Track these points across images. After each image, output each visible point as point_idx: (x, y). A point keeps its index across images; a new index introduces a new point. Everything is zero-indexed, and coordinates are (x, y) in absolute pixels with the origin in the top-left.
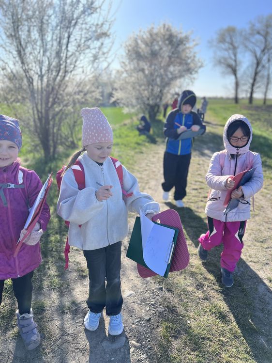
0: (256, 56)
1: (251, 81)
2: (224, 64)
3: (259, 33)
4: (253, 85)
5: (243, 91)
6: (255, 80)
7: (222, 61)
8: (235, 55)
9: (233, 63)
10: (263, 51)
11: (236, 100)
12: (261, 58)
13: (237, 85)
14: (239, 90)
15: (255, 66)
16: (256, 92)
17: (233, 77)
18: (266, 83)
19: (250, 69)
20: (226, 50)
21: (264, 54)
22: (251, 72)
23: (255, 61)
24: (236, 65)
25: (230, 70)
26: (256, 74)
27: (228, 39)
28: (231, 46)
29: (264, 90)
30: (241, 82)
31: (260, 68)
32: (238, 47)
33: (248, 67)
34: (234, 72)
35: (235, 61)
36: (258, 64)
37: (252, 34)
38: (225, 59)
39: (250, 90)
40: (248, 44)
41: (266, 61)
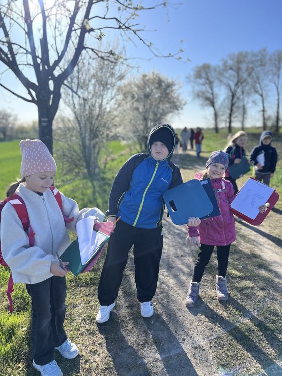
0: (231, 90)
1: (229, 112)
2: (202, 97)
3: (231, 69)
4: (231, 115)
5: (221, 121)
6: (232, 110)
7: (200, 94)
8: (212, 90)
9: (211, 96)
10: (237, 84)
11: (216, 129)
12: (236, 91)
13: (216, 116)
14: (218, 120)
15: (231, 98)
16: (234, 122)
17: (211, 109)
18: (242, 113)
19: (227, 101)
20: (203, 85)
21: (238, 88)
22: (228, 104)
23: (231, 94)
24: (213, 98)
25: (208, 102)
26: (232, 105)
27: (204, 75)
28: (207, 81)
29: (241, 119)
30: (220, 113)
31: (235, 100)
32: (214, 82)
33: (224, 100)
34: (212, 104)
35: (212, 94)
36: (233, 96)
37: (226, 70)
38: (203, 93)
39: (228, 120)
40: (222, 79)
41: (241, 93)
